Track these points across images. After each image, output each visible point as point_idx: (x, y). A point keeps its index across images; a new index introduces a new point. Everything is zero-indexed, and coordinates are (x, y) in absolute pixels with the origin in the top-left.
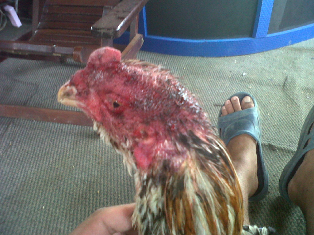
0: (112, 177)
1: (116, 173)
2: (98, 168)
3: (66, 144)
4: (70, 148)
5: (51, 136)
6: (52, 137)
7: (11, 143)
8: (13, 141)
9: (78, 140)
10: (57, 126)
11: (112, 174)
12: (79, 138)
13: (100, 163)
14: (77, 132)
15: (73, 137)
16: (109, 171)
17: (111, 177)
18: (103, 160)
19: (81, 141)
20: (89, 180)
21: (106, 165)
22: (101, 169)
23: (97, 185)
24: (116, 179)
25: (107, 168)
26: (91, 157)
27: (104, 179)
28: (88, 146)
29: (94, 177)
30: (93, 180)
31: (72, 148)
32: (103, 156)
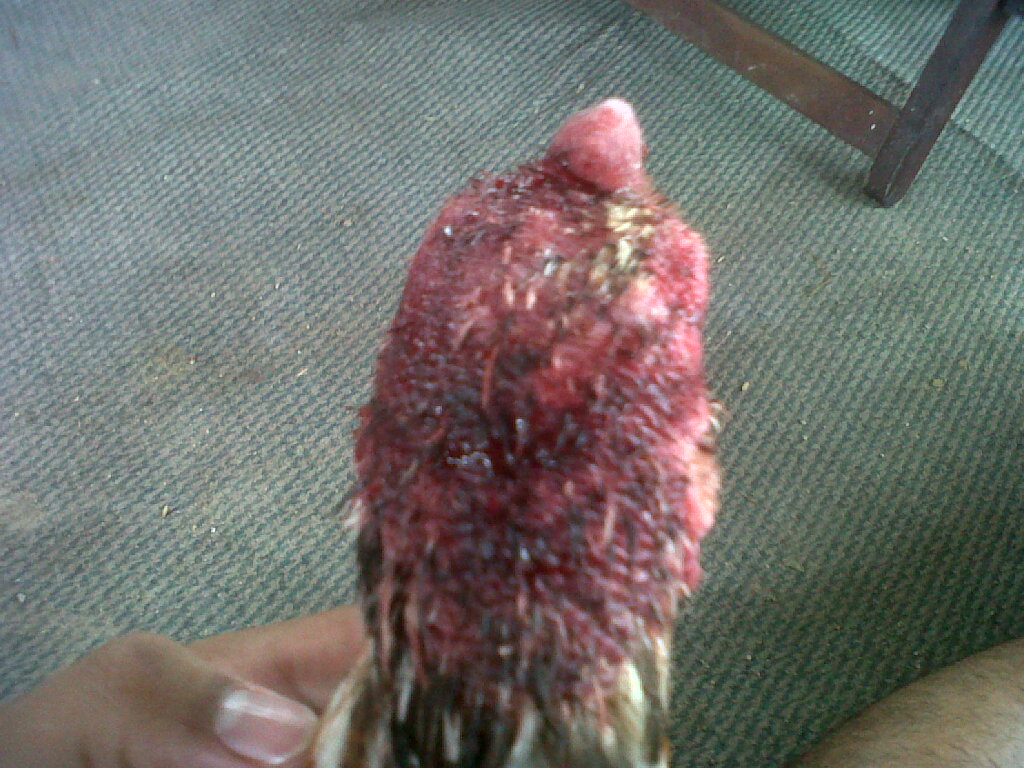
0: (823, 361)
1: (843, 354)
2: (796, 307)
3: (745, 170)
4: (748, 192)
5: (714, 119)
6: (714, 125)
7: (582, 87)
8: (590, 84)
9: (791, 175)
10: (752, 97)
11: (829, 354)
12: (797, 169)
13: (815, 291)
14: (802, 144)
15: (781, 157)
16: (824, 336)
17: (818, 360)
18: (829, 288)
19: (798, 184)
20: (742, 331)
21: (826, 311)
22: (804, 316)
23: (755, 363)
24: (828, 376)
25: (826, 322)
26: (797, 256)
27: (790, 354)
28: (809, 213)
29: (765, 329)
30: (752, 337)
31: (754, 192)
32: (839, 274)
